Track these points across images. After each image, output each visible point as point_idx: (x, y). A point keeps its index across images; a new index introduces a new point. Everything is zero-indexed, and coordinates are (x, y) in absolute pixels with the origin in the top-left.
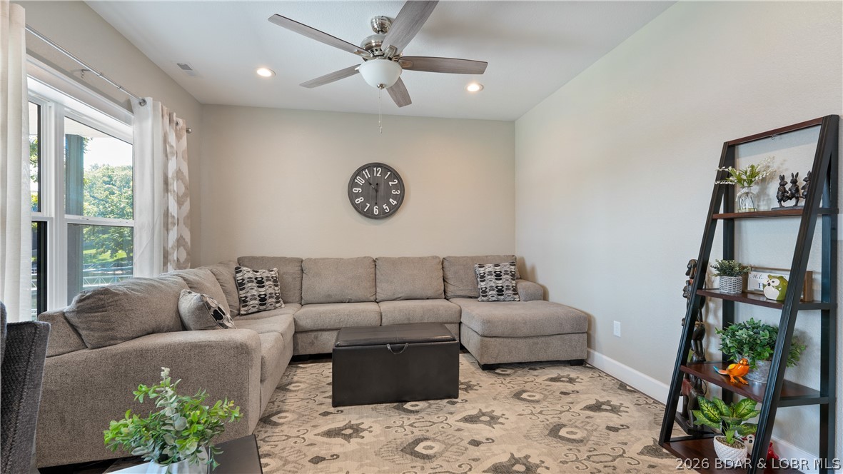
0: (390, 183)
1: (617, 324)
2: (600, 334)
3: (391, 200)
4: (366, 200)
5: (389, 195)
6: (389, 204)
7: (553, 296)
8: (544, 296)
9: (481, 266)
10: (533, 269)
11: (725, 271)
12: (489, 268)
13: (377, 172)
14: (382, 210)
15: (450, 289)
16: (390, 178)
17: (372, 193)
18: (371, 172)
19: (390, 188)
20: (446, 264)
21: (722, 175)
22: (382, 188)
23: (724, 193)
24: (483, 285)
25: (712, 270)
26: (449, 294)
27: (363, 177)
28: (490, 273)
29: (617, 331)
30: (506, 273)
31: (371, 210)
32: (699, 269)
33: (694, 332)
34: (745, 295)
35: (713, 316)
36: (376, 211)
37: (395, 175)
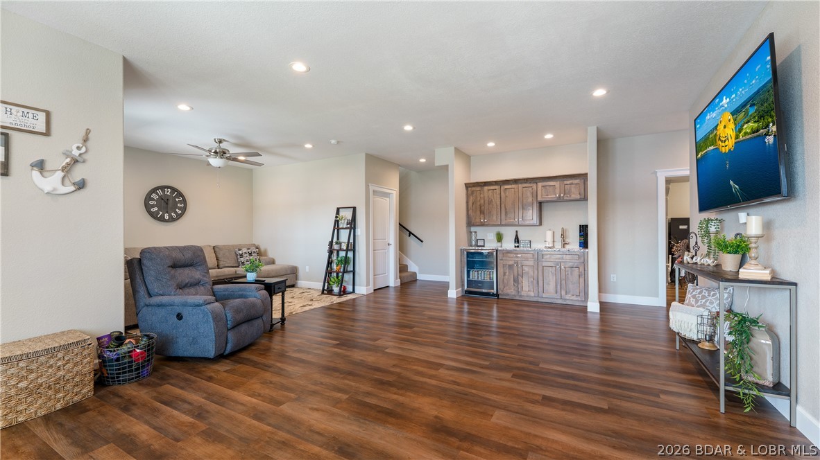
0: (177, 200)
1: (307, 267)
2: (301, 273)
3: (177, 210)
4: (160, 210)
5: (175, 207)
6: (176, 213)
7: (277, 262)
8: (273, 262)
9: (240, 250)
10: (266, 251)
11: (337, 243)
12: (245, 250)
13: (168, 192)
14: (171, 217)
15: (222, 263)
16: (176, 196)
17: (163, 204)
18: (163, 191)
19: (177, 203)
20: (216, 249)
21: (336, 217)
22: (171, 202)
23: (337, 222)
24: (242, 259)
25: (334, 243)
26: (221, 266)
27: (157, 194)
28: (246, 253)
29: (307, 270)
30: (254, 252)
31: (163, 216)
32: (331, 244)
33: (330, 263)
34: (341, 249)
35: (334, 257)
36: (166, 217)
37: (180, 194)
